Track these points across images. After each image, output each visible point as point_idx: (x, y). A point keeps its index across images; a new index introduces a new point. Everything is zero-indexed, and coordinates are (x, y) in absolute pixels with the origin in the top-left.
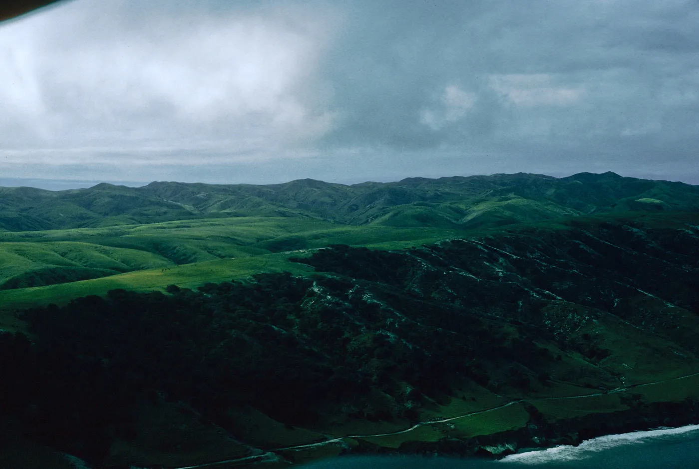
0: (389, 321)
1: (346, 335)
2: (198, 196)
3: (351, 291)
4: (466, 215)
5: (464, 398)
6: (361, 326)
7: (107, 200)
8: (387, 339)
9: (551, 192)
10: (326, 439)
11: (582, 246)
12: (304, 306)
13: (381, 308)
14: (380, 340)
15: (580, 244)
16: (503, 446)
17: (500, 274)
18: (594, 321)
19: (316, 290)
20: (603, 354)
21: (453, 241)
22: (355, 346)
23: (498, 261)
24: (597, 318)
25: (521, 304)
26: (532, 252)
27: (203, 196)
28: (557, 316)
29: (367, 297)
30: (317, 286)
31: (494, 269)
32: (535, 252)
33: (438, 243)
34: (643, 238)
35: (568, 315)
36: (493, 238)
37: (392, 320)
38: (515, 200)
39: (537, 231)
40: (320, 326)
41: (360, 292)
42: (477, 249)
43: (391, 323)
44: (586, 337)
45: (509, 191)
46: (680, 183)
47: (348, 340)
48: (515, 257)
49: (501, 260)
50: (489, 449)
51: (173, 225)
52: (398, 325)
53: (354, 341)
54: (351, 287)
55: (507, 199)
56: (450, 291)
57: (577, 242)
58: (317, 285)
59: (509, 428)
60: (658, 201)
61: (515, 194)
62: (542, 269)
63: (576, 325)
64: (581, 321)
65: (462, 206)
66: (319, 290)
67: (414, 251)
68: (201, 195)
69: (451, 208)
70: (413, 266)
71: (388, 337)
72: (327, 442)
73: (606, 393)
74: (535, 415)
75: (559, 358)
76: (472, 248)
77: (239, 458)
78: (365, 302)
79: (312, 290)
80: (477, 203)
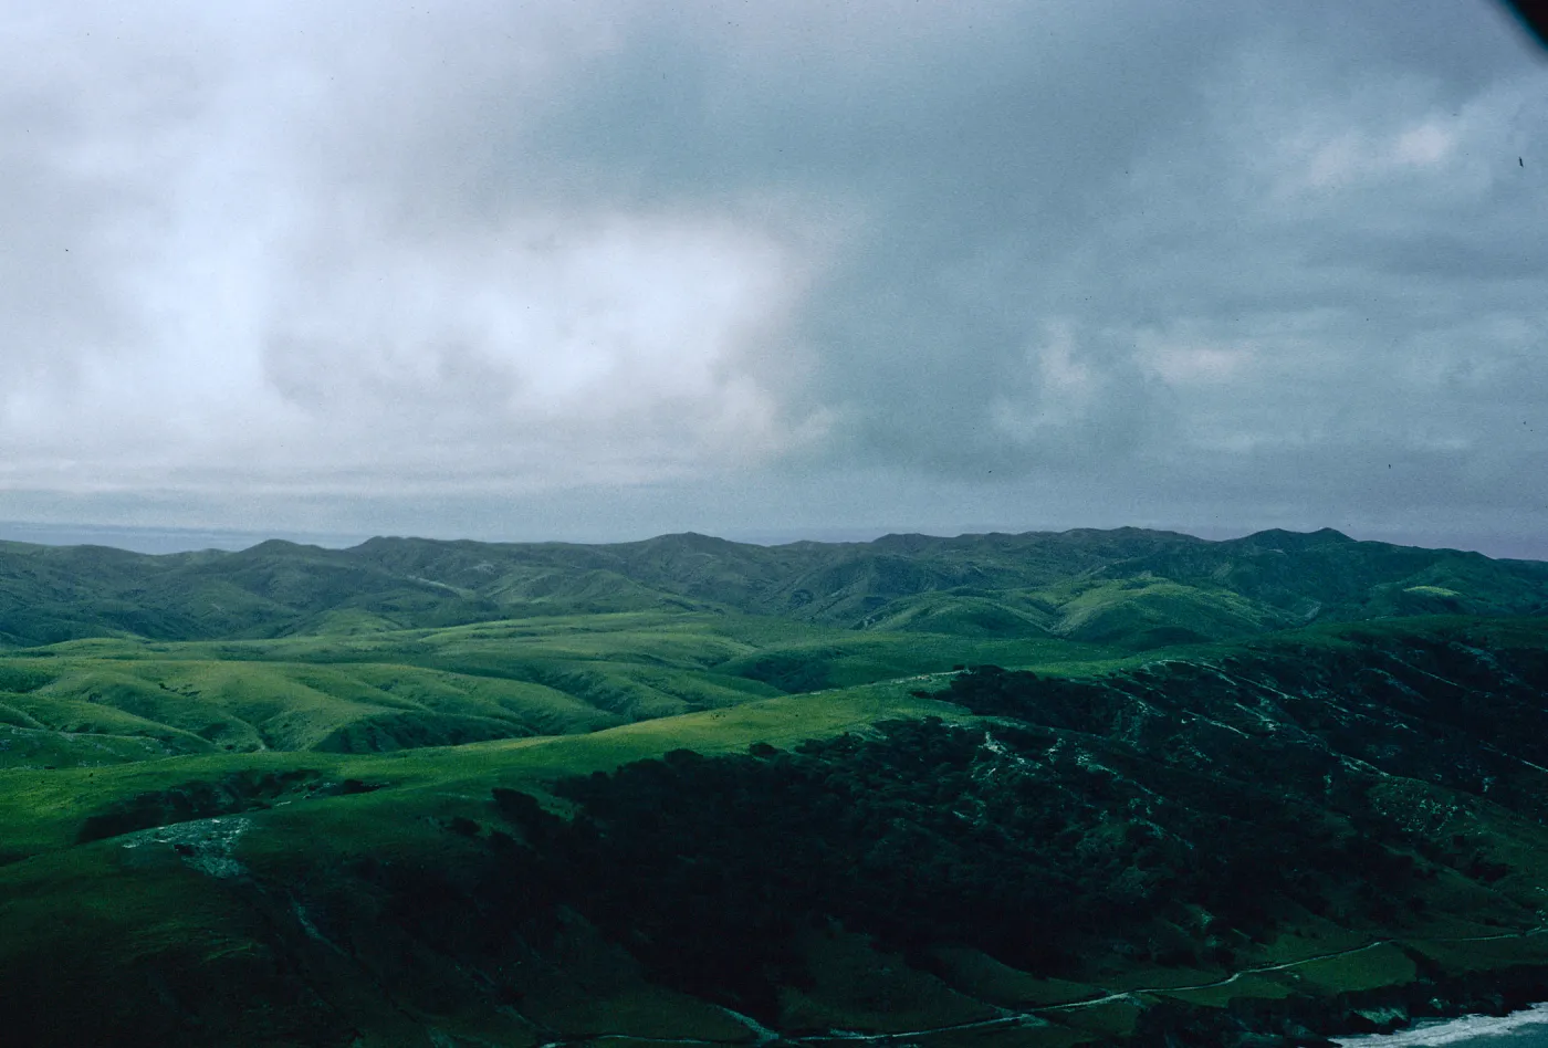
0: (1133, 803)
1: (1072, 827)
2: (477, 568)
3: (1052, 750)
4: (1062, 615)
5: (1298, 934)
6: (1098, 812)
7: (298, 576)
8: (1149, 833)
9: (1223, 570)
10: (1103, 995)
11: (1391, 682)
12: (976, 777)
13: (1115, 780)
14: (1138, 836)
15: (1386, 677)
16: (1388, 1011)
17: (1271, 726)
18: (1468, 813)
19: (994, 748)
20: (1499, 872)
21: (1169, 664)
22: (1094, 846)
23: (1259, 702)
24: (1473, 808)
25: (1329, 781)
26: (1312, 689)
27: (488, 568)
28: (1398, 805)
29: (1082, 759)
30: (993, 741)
31: (1257, 717)
32: (1317, 689)
33: (1145, 667)
34: (1492, 667)
35: (1420, 803)
36: (1238, 660)
37: (1138, 800)
38: (1158, 586)
39: (1303, 648)
40: (1019, 810)
41: (1067, 752)
42: (1218, 679)
43: (1137, 806)
44: (1459, 841)
45: (1138, 568)
46: (1475, 555)
47: (1076, 837)
48: (1286, 697)
49: (1264, 702)
50: (1368, 1015)
51: (495, 631)
52: (1150, 810)
53: (1088, 837)
54: (1053, 742)
55: (1142, 585)
56: (1198, 754)
57: (1380, 672)
58: (993, 739)
59: (1389, 981)
60: (1448, 593)
61: (1154, 575)
62: (1341, 719)
63: (1437, 820)
64: (1444, 814)
65: (1050, 598)
66: (999, 749)
67: (1115, 681)
68: (483, 566)
69: (1029, 601)
70: (1122, 707)
71: (1151, 829)
72: (1108, 998)
73: (1524, 934)
74: (1425, 965)
75: (1432, 872)
76: (1207, 679)
77: (986, 1020)
78: (1083, 770)
79: (986, 748)
80: (1078, 592)
